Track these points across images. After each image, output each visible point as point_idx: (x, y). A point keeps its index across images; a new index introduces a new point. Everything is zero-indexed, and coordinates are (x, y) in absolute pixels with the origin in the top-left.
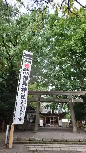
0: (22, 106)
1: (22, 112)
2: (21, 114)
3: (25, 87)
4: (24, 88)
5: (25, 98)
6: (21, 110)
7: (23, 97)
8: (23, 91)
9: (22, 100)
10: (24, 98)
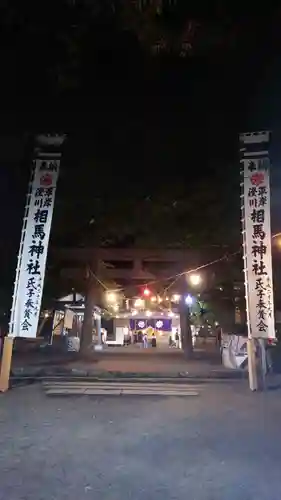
0: (31, 293)
1: (30, 308)
2: (27, 314)
3: (40, 242)
4: (37, 244)
5: (39, 273)
6: (29, 303)
7: (33, 271)
8: (35, 254)
9: (31, 276)
10: (35, 273)
